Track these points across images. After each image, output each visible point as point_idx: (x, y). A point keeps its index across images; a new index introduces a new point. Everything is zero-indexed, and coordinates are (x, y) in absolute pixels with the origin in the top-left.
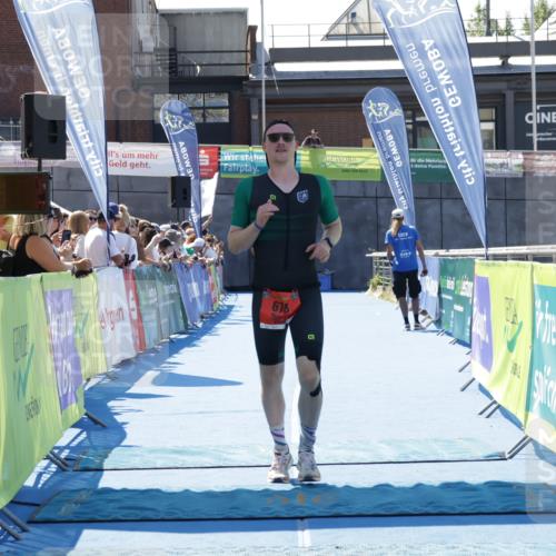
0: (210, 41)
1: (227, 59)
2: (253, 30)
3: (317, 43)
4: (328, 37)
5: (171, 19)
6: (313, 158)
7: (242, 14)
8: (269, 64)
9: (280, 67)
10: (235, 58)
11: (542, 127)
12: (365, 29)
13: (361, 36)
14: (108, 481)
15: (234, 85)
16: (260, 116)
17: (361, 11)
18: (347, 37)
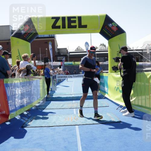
0: (63, 51)
1: (65, 53)
2: (67, 50)
3: (74, 51)
4: (75, 51)
5: (59, 49)
6: (74, 63)
7: (66, 49)
8: (69, 54)
9: (70, 54)
10: (66, 53)
11: (97, 59)
12: (79, 50)
13: (78, 50)
14: (54, 96)
15: (65, 56)
16: (68, 59)
17: (79, 48)
18: (77, 51)
